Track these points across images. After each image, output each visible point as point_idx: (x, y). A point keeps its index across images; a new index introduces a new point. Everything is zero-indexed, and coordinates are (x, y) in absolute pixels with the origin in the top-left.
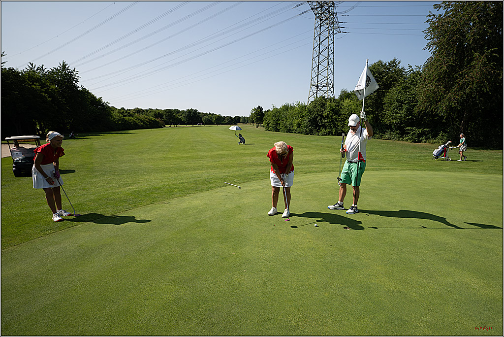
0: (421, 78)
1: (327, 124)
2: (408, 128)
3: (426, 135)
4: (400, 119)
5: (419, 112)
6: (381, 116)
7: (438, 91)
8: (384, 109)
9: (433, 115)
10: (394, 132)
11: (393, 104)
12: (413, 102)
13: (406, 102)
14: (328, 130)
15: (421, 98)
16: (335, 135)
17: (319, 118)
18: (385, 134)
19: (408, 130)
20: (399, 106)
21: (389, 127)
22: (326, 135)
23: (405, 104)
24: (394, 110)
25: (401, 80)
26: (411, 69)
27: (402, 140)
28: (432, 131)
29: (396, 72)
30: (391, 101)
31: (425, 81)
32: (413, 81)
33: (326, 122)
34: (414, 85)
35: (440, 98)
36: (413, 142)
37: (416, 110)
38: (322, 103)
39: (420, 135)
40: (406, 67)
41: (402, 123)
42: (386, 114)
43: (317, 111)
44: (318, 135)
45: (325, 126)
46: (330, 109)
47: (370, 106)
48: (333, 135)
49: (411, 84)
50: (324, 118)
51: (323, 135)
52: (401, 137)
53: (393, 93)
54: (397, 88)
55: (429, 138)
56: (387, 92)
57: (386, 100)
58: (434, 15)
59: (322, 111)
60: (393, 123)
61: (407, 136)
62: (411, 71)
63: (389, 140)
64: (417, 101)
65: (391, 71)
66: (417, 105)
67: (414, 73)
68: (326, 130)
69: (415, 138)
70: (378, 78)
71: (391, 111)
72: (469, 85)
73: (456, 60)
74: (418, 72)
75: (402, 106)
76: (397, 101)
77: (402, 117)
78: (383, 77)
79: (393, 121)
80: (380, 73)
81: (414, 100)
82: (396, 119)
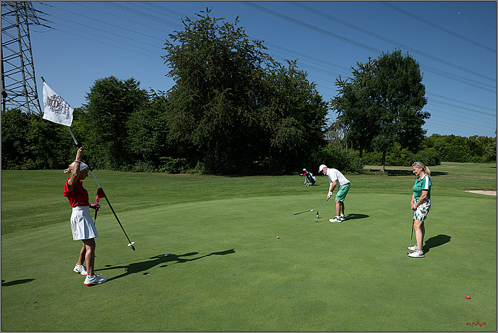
0: (168, 105)
1: (37, 152)
2: (163, 158)
3: (184, 165)
4: (152, 148)
5: (173, 141)
6: (126, 143)
7: (189, 120)
8: (128, 136)
9: (187, 144)
10: (146, 162)
11: (139, 130)
12: (164, 129)
13: (156, 129)
14: (38, 162)
15: (173, 126)
16: (54, 168)
17: (17, 143)
18: (135, 165)
19: (163, 160)
20: (147, 133)
21: (139, 157)
22: (37, 168)
23: (155, 131)
24: (142, 137)
25: (144, 103)
26: (154, 93)
27: (158, 171)
28: (189, 161)
29: (136, 94)
30: (136, 126)
31: (173, 108)
32: (160, 107)
33: (34, 150)
34: (161, 111)
35: (192, 127)
36: (171, 173)
37: (169, 138)
38: (21, 121)
39: (178, 165)
40: (148, 90)
41: (153, 152)
42: (132, 141)
43: (11, 133)
44: (20, 169)
45: (30, 155)
46: (37, 131)
47: (109, 130)
48: (50, 169)
49: (157, 109)
50: (28, 144)
51: (30, 169)
52: (156, 168)
53: (137, 118)
54: (141, 111)
55: (187, 168)
56: (130, 115)
57: (129, 124)
58: (172, 45)
59: (23, 133)
60: (143, 151)
61: (163, 167)
62: (155, 96)
63: (141, 172)
64: (168, 129)
65: (129, 91)
66: (168, 133)
67: (158, 98)
68: (34, 161)
69: (173, 168)
70: (114, 97)
71: (139, 138)
72: (215, 117)
73: (200, 93)
74: (163, 97)
75: (152, 133)
76: (145, 126)
77: (153, 145)
78: (120, 96)
79: (143, 149)
80: (116, 92)
81: (165, 127)
82: (147, 147)
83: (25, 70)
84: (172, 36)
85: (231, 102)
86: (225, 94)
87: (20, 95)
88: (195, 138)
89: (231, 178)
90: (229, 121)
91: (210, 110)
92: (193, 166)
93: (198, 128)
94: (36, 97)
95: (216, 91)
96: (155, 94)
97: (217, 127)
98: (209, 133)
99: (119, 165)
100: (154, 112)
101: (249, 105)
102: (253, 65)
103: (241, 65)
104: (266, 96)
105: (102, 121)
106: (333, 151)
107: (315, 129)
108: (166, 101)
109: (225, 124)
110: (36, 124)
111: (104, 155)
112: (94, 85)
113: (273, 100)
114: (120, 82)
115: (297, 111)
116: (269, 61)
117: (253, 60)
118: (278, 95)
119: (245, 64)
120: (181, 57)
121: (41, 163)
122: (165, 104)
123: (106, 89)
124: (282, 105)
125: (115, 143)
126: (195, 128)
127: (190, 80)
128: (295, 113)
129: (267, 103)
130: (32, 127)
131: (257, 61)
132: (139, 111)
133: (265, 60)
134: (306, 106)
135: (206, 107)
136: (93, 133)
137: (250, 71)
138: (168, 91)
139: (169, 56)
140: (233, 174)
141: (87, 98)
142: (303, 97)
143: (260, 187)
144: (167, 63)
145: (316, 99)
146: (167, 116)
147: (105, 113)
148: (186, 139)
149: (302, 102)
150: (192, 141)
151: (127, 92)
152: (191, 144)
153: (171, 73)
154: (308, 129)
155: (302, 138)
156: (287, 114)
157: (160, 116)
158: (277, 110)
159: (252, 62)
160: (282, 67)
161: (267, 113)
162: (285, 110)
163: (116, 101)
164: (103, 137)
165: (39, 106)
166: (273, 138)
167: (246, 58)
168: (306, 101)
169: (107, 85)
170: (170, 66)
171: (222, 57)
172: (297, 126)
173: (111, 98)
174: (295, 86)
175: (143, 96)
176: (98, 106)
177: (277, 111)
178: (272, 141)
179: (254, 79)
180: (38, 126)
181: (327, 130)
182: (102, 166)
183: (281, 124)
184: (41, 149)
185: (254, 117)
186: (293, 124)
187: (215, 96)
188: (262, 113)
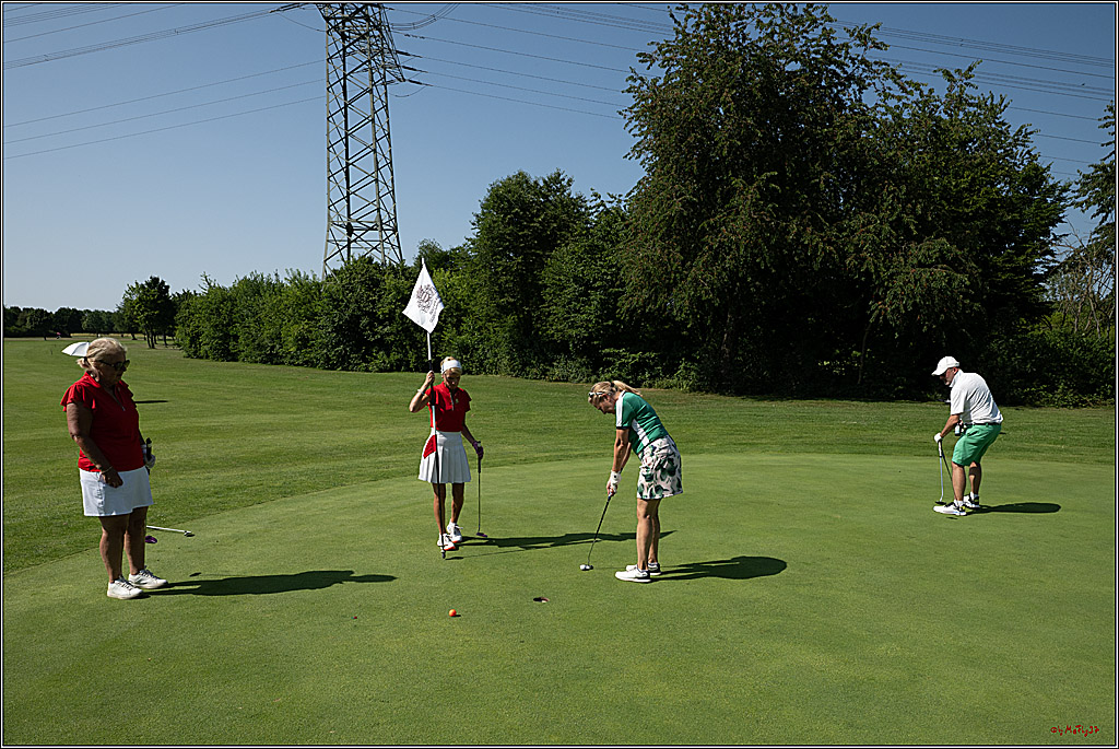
0: (627, 226)
1: (392, 338)
2: (607, 350)
3: (651, 369)
4: (587, 328)
5: (631, 312)
6: (539, 318)
7: (669, 260)
8: (543, 302)
9: (661, 318)
10: (573, 360)
11: (565, 288)
12: (613, 285)
13: (598, 284)
14: (394, 356)
15: (633, 277)
16: (417, 370)
17: (364, 321)
18: (553, 366)
19: (609, 355)
20: (581, 295)
21: (561, 348)
22: (391, 370)
23: (596, 289)
24: (569, 303)
25: (578, 226)
26: (598, 201)
28: (662, 358)
29: (563, 207)
30: (560, 280)
31: (635, 234)
32: (609, 233)
33: (388, 334)
34: (612, 242)
35: (675, 277)
37: (624, 305)
38: (371, 279)
39: (639, 367)
40: (588, 196)
41: (590, 338)
42: (550, 314)
43: (357, 302)
44: (367, 370)
45: (383, 345)
46: (394, 297)
47: (508, 290)
48: (411, 370)
49: (603, 239)
50: (381, 323)
51: (381, 371)
52: (594, 373)
53: (563, 261)
54: (572, 246)
55: (658, 376)
56: (548, 256)
57: (547, 276)
58: (641, 79)
59: (373, 302)
60: (570, 336)
61: (608, 371)
62: (602, 208)
63: (564, 381)
64: (623, 285)
65: (550, 202)
66: (623, 293)
67: (607, 212)
68: (388, 356)
69: (627, 375)
70: (522, 217)
71: (564, 306)
72: (731, 249)
73: (698, 190)
74: (618, 210)
75: (589, 294)
76: (576, 280)
77: (590, 321)
78: (534, 216)
79: (570, 331)
80: (526, 207)
81: (617, 280)
82: (577, 327)
83: (380, 178)
84: (645, 57)
85: (773, 208)
86: (758, 187)
87: (371, 229)
88: (679, 304)
89: (756, 404)
90: (764, 259)
91: (720, 231)
92: (670, 371)
93: (689, 279)
94: (395, 230)
95: (738, 182)
96: (602, 204)
97: (733, 274)
98: (712, 290)
99: (525, 364)
100: (597, 246)
101: (820, 211)
102: (840, 101)
103: (808, 105)
104: (869, 183)
105: (497, 273)
106: (1066, 335)
107: (1013, 270)
108: (623, 219)
109: (753, 268)
110: (393, 283)
111: (498, 344)
112: (487, 195)
113: (889, 193)
114: (535, 182)
115: (958, 217)
116: (889, 83)
117: (842, 84)
118: (906, 178)
119: (821, 100)
120: (662, 106)
121: (398, 360)
122: (619, 225)
123: (508, 201)
124: (914, 206)
125: (518, 318)
126: (682, 279)
127: (677, 161)
128: (953, 225)
129: (870, 204)
130: (385, 289)
131: (854, 86)
132: (567, 245)
133: (876, 81)
134: (992, 204)
135: (709, 224)
136: (482, 297)
137: (831, 118)
138: (629, 194)
139: (635, 109)
140: (762, 394)
141: (474, 224)
142: (985, 175)
143: (826, 429)
144: (631, 126)
145: (1026, 179)
146: (622, 255)
147: (503, 254)
148: (660, 307)
149: (979, 190)
150: (672, 310)
151: (548, 204)
152: (670, 319)
153: (638, 150)
154: (988, 270)
155: (966, 295)
156: (926, 229)
157: (608, 256)
158: (899, 218)
159: (839, 91)
160: (926, 93)
161: (868, 231)
162: (921, 219)
163: (526, 227)
164: (498, 305)
165: (399, 247)
166: (878, 298)
167: (823, 84)
168: (993, 186)
169: (510, 192)
170: (636, 131)
171: (760, 90)
172: (955, 264)
173: (516, 221)
174: (963, 144)
175: (578, 211)
176: (493, 239)
177: (898, 224)
178: (873, 308)
179: (839, 138)
180: (396, 287)
181: (1052, 271)
182: (495, 368)
183: (905, 260)
184: (398, 331)
185: (830, 243)
186: (942, 258)
187: (733, 196)
188: (853, 232)
